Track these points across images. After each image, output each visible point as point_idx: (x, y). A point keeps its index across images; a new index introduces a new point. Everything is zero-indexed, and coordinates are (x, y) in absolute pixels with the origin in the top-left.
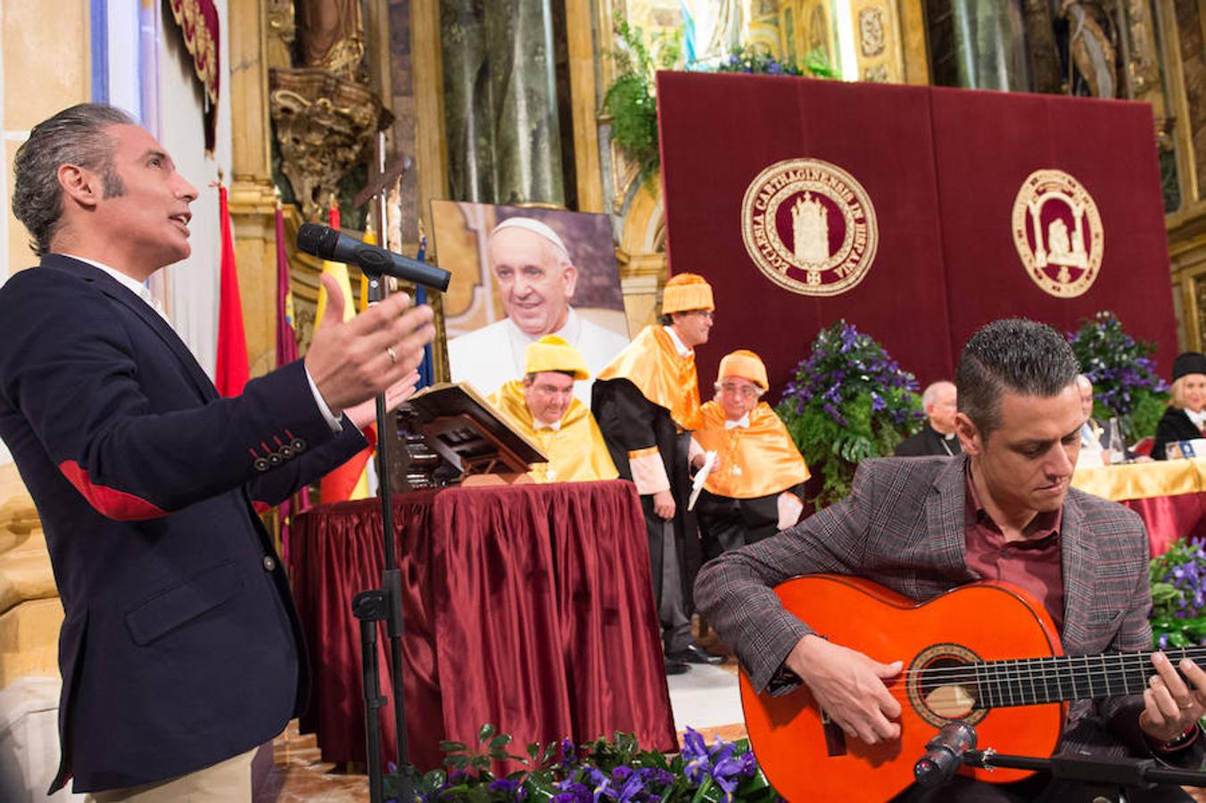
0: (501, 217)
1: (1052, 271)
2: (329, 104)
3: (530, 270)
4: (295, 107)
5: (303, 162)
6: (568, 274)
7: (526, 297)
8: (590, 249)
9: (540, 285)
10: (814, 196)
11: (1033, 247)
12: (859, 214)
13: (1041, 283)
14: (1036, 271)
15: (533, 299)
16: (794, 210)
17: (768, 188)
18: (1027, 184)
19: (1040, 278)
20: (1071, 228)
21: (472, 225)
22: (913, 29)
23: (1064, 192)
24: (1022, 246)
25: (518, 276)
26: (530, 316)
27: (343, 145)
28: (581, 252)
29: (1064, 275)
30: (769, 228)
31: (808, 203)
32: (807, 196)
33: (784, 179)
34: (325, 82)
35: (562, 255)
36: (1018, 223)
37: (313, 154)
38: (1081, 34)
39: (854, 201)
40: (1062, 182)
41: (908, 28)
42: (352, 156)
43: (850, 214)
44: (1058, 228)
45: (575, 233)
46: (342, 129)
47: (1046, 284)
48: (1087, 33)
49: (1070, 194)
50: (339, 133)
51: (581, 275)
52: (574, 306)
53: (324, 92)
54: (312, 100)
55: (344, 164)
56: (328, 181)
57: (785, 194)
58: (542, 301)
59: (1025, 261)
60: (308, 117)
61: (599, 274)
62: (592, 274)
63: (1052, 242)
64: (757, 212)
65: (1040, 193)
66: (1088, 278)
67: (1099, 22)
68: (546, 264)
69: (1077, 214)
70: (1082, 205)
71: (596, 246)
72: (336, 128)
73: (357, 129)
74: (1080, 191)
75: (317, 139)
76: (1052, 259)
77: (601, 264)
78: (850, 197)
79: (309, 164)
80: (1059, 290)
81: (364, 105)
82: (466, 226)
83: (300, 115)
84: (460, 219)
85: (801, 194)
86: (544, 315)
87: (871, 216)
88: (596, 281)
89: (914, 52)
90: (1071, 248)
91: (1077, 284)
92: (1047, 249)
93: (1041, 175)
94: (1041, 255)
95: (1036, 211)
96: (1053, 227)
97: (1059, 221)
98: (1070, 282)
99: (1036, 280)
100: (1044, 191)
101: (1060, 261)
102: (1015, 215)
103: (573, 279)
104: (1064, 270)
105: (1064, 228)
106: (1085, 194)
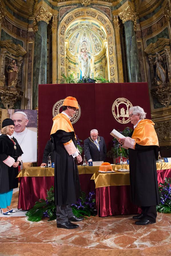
0: (15, 111)
1: (121, 118)
2: (8, 92)
3: (19, 121)
4: (2, 92)
5: (6, 101)
6: (27, 121)
7: (17, 126)
8: (32, 116)
9: (21, 123)
11: (116, 114)
13: (118, 121)
14: (117, 118)
15: (19, 126)
17: (58, 105)
18: (116, 101)
19: (118, 120)
20: (126, 109)
22: (121, 70)
23: (124, 102)
24: (114, 114)
25: (17, 122)
26: (17, 129)
27: (13, 98)
28: (30, 117)
29: (124, 119)
30: (58, 112)
34: (7, 88)
35: (26, 118)
36: (113, 109)
37: (7, 100)
38: (158, 68)
40: (124, 100)
41: (120, 70)
42: (15, 100)
44: (123, 110)
45: (30, 114)
46: (12, 95)
47: (119, 121)
49: (126, 102)
50: (12, 96)
51: (29, 121)
52: (27, 127)
53: (7, 90)
54: (5, 91)
55: (14, 101)
56: (11, 104)
58: (20, 126)
59: (115, 117)
60: (5, 94)
61: (33, 121)
62: (32, 121)
63: (121, 112)
65: (118, 103)
66: (129, 120)
67: (162, 65)
68: (22, 119)
69: (127, 106)
70: (129, 105)
71: (33, 116)
72: (10, 95)
73: (15, 95)
74: (128, 102)
75: (7, 97)
76: (121, 116)
77: (34, 119)
79: (7, 101)
80: (122, 122)
81: (15, 91)
82: (8, 113)
83: (3, 94)
86: (20, 129)
87: (80, 109)
88: (32, 122)
89: (120, 74)
90: (126, 114)
91: (127, 121)
92: (120, 114)
93: (120, 99)
94: (118, 115)
95: (117, 106)
96: (121, 109)
97: (123, 108)
98: (125, 120)
99: (117, 120)
100: (120, 102)
101: (123, 116)
102: (113, 107)
103: (28, 122)
104: (124, 118)
105: (124, 109)
106: (130, 102)
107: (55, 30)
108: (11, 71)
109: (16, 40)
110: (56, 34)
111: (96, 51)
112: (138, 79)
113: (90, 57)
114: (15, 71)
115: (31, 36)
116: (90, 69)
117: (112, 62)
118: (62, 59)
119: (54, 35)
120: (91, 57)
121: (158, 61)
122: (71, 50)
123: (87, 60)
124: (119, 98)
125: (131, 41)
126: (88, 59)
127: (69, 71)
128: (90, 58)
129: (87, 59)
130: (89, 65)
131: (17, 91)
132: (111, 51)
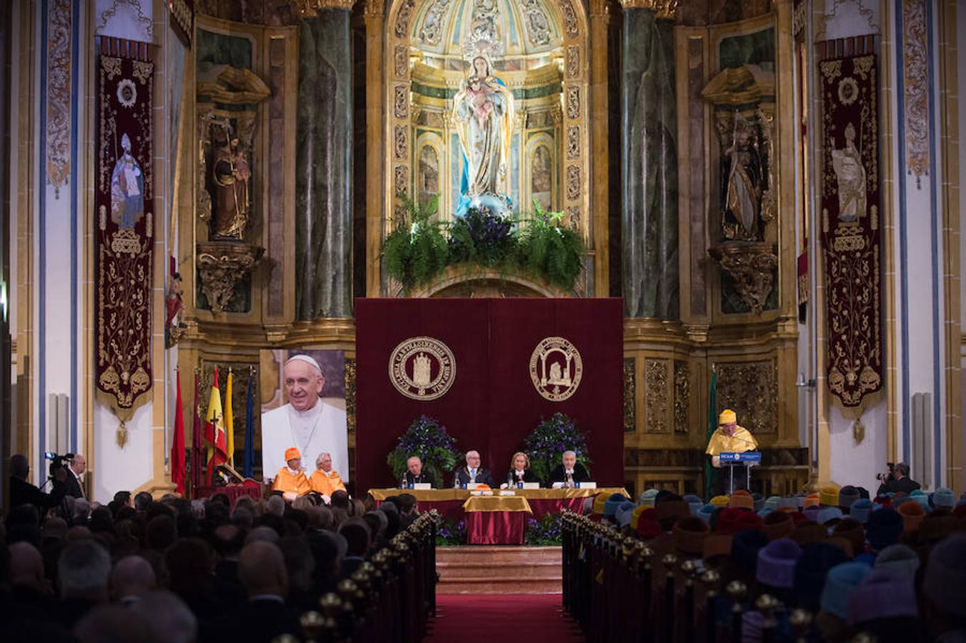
0: (291, 355)
1: (550, 388)
2: (227, 258)
3: (302, 380)
4: (209, 261)
6: (320, 381)
7: (299, 393)
8: (332, 368)
9: (306, 387)
10: (425, 354)
11: (540, 376)
12: (447, 362)
13: (543, 394)
14: (540, 388)
15: (302, 394)
16: (414, 361)
17: (403, 351)
18: (540, 344)
19: (543, 391)
20: (563, 366)
21: (277, 360)
22: (602, 181)
23: (561, 348)
24: (534, 376)
25: (296, 383)
26: (299, 402)
27: (235, 273)
29: (556, 390)
30: (402, 369)
31: (422, 357)
32: (422, 354)
33: (411, 347)
34: (225, 248)
35: (318, 372)
36: (533, 364)
37: (219, 280)
38: (734, 175)
39: (445, 356)
40: (561, 343)
43: (442, 362)
44: (555, 367)
45: (326, 360)
47: (546, 395)
48: (737, 174)
49: (565, 349)
52: (321, 397)
53: (225, 253)
54: (219, 258)
55: (236, 280)
56: (226, 291)
57: (412, 353)
58: (306, 394)
59: (535, 384)
60: (216, 265)
61: (334, 381)
62: (332, 381)
63: (552, 374)
64: (396, 362)
65: (547, 349)
66: (570, 391)
67: (748, 166)
68: (310, 377)
69: (568, 359)
70: (572, 354)
71: (335, 367)
72: (232, 267)
73: (243, 266)
74: (571, 347)
75: (220, 273)
76: (550, 382)
77: (337, 376)
78: (443, 354)
79: (216, 285)
80: (553, 397)
81: (246, 254)
82: (274, 361)
83: (212, 265)
84: (272, 358)
85: (418, 353)
86: (306, 401)
87: (453, 363)
88: (333, 384)
89: (599, 198)
90: (562, 377)
91: (564, 394)
92: (548, 377)
93: (549, 340)
94: (544, 380)
95: (544, 358)
96: (552, 366)
97: (557, 363)
98: (561, 393)
99: (540, 393)
100: (550, 348)
101: (555, 383)
102: (532, 360)
103: (322, 383)
104: (557, 387)
105: (559, 366)
106: (574, 349)
107: (377, 21)
108: (230, 181)
109: (230, 38)
110: (378, 39)
111: (534, 40)
112: (649, 230)
113: (499, 107)
114: (240, 178)
115: (278, 8)
116: (498, 155)
117: (574, 147)
118: (400, 134)
119: (372, 45)
120: (504, 106)
121: (740, 149)
122: (429, 40)
123: (488, 124)
124: (549, 338)
125: (637, 89)
126: (493, 115)
127: (420, 132)
128: (501, 113)
129: (490, 118)
130: (497, 137)
131: (251, 251)
132: (575, 107)
